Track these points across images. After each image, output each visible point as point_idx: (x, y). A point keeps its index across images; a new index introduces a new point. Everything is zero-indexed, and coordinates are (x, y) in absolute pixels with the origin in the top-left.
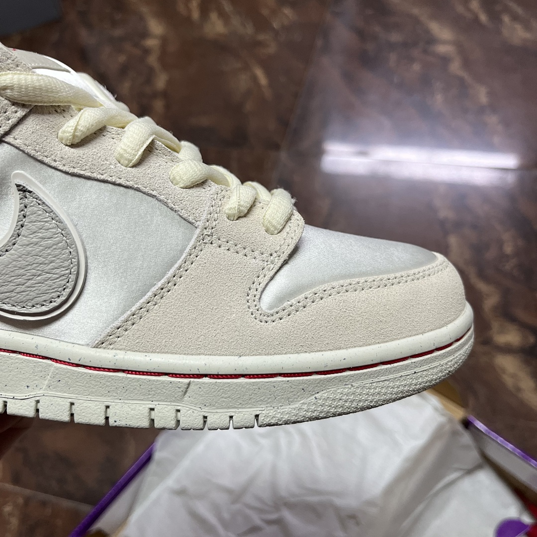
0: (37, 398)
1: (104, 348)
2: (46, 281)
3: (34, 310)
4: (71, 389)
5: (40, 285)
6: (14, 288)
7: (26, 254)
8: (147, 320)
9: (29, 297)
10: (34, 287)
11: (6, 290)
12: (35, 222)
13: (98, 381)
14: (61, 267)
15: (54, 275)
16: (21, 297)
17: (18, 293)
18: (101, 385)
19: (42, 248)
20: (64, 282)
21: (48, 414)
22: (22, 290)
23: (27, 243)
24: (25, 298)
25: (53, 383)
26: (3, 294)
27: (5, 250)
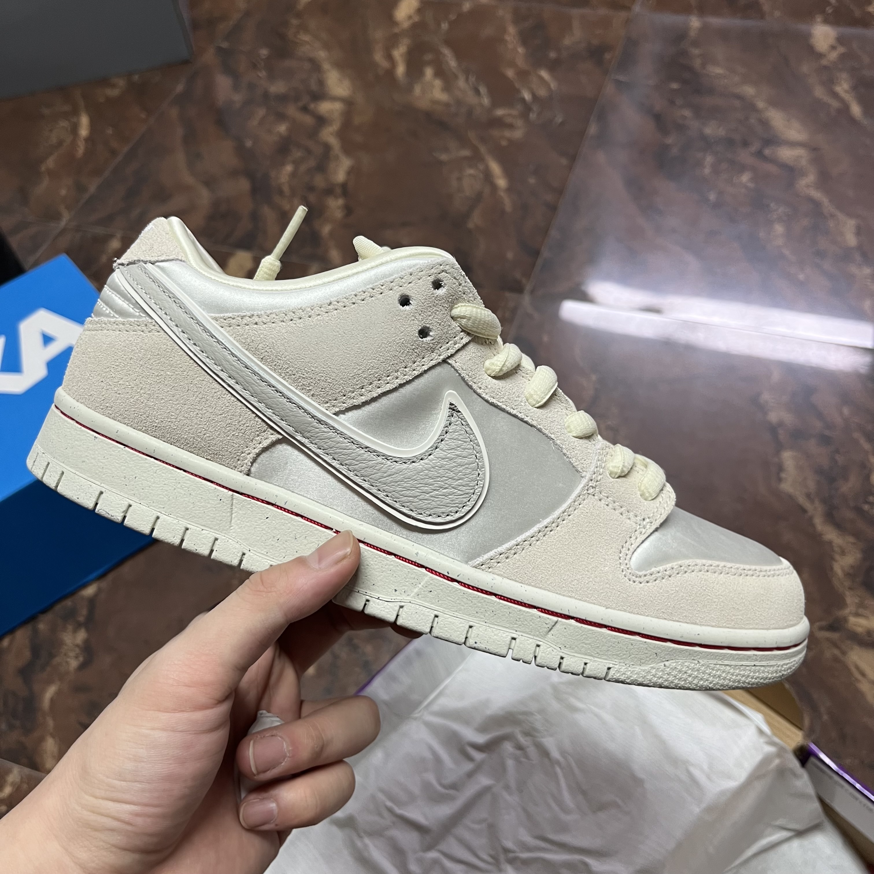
0: (402, 604)
1: (483, 570)
2: (451, 495)
3: (430, 519)
4: (440, 602)
5: (444, 497)
6: (419, 494)
7: (440, 466)
8: (528, 553)
9: (430, 505)
10: (438, 498)
11: (410, 495)
12: (455, 440)
13: (470, 600)
14: (467, 485)
15: (459, 492)
16: (422, 504)
17: (421, 500)
18: (471, 604)
19: (455, 464)
20: (465, 500)
21: (409, 621)
22: (426, 497)
23: (444, 457)
24: (425, 506)
25: (423, 593)
26: (406, 498)
27: (420, 458)
